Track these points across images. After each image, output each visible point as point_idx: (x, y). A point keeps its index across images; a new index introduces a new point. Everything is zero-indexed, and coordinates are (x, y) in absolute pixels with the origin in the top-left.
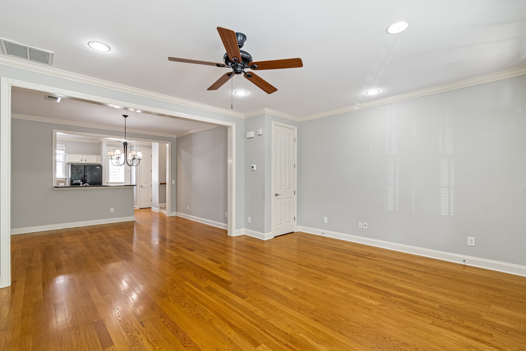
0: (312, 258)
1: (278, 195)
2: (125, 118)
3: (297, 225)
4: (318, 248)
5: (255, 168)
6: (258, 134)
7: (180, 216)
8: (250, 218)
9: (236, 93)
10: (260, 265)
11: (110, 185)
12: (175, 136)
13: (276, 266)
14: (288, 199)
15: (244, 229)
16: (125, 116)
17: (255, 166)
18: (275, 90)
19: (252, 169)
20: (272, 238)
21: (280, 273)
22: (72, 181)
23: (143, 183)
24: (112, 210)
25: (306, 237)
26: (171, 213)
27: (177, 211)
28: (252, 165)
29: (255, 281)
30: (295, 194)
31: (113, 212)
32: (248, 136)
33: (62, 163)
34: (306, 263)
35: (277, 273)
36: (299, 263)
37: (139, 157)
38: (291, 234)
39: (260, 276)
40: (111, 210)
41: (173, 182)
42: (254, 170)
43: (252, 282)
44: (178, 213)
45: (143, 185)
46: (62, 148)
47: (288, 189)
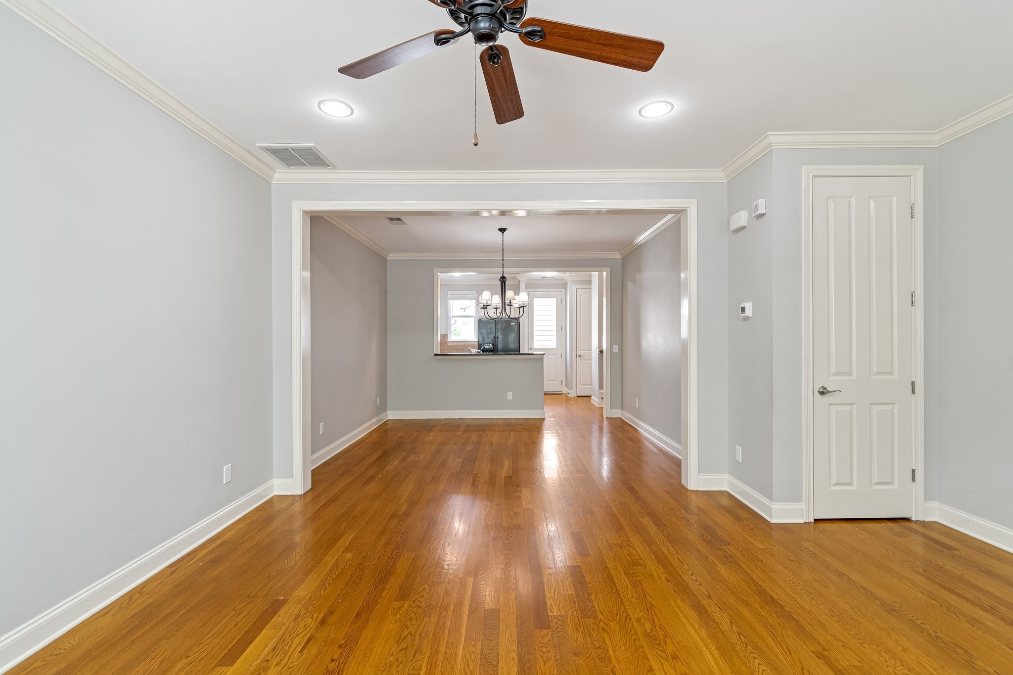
0: (904, 650)
1: (829, 392)
2: (503, 233)
3: (926, 498)
4: (978, 613)
5: (749, 312)
6: (754, 215)
7: (625, 418)
8: (739, 449)
9: (643, 112)
10: (679, 600)
11: (535, 353)
12: (618, 254)
13: (726, 626)
14: (875, 408)
15: (726, 476)
16: (502, 230)
17: (748, 306)
18: (656, 48)
19: (743, 315)
20: (801, 521)
21: (714, 657)
22: (480, 346)
23: (583, 350)
24: (510, 395)
25: (951, 548)
26: (612, 410)
27: (622, 409)
28: (741, 306)
29: (610, 650)
30: (913, 392)
31: (511, 399)
32: (734, 225)
33: (473, 318)
34: (857, 663)
35: (707, 652)
36: (825, 650)
37: (524, 302)
38: (890, 525)
39: (641, 637)
40: (508, 396)
41: (616, 349)
42: (746, 319)
43: (599, 647)
44: (623, 412)
45: (581, 353)
46: (472, 296)
47: (877, 373)
